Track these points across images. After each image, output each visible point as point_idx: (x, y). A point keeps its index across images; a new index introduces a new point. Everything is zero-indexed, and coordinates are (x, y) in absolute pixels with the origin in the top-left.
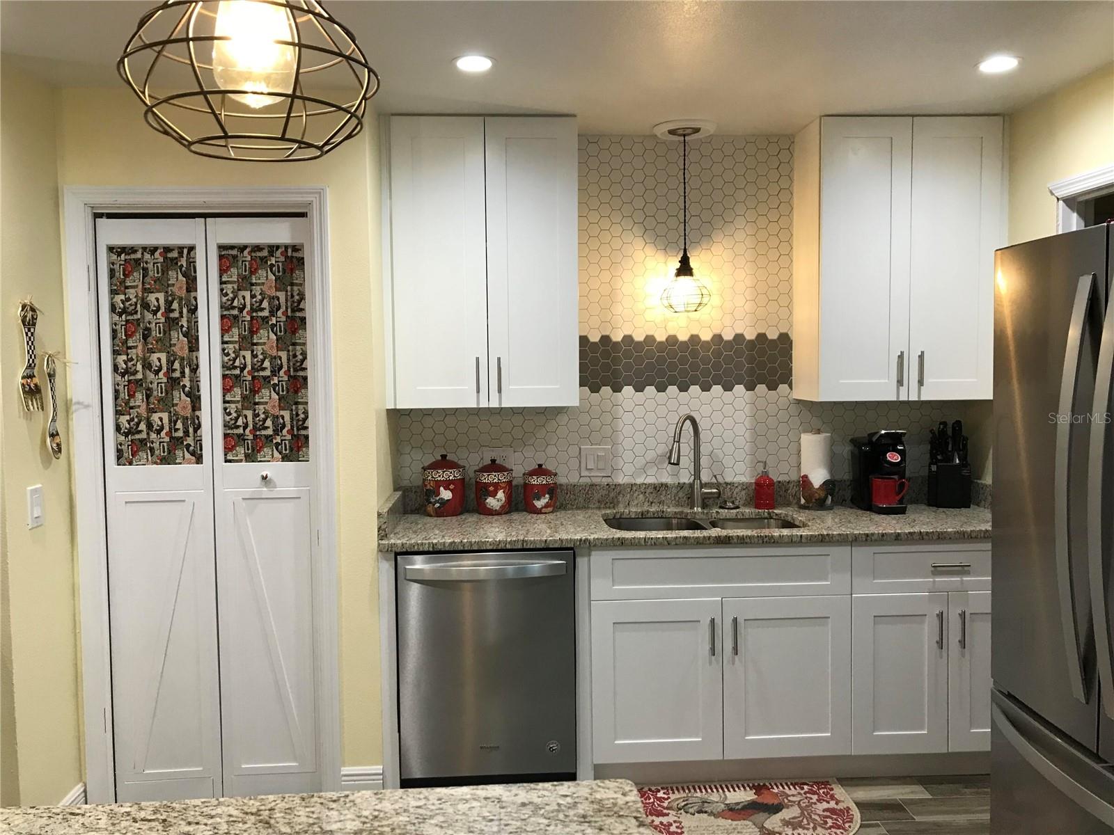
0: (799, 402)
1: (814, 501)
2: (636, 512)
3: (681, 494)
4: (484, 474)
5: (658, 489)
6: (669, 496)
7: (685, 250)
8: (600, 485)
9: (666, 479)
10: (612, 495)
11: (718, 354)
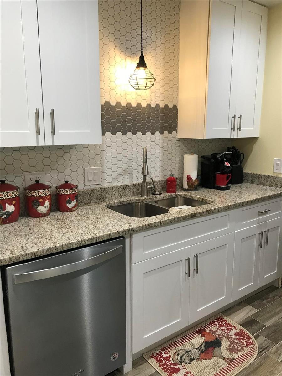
0: (180, 139)
1: (194, 187)
2: (118, 202)
3: (135, 190)
4: (36, 191)
5: (124, 188)
6: (130, 191)
7: (142, 52)
8: (96, 190)
9: (127, 182)
10: (103, 194)
11: (149, 114)
